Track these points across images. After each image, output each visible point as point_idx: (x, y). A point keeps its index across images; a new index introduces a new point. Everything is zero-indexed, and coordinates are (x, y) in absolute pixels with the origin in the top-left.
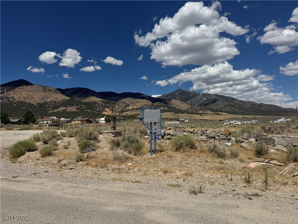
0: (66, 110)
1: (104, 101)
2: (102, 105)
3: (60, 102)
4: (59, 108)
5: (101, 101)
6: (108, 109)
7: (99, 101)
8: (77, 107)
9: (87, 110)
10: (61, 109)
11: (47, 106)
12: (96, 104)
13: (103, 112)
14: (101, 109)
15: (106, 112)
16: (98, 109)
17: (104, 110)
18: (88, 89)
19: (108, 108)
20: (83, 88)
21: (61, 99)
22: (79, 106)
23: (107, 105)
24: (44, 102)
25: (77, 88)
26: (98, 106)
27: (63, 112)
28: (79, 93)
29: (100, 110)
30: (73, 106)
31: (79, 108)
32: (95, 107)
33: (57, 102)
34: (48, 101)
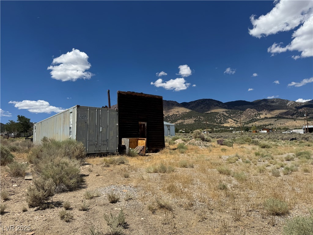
0: (183, 122)
1: (228, 111)
2: (225, 115)
3: (181, 115)
4: (177, 121)
5: (225, 111)
6: (231, 120)
7: (223, 112)
8: (195, 119)
9: (205, 122)
10: (179, 122)
11: (168, 120)
12: (217, 114)
13: (224, 124)
14: (223, 120)
15: (228, 124)
16: (219, 120)
17: (226, 121)
18: (211, 100)
19: (231, 118)
20: (206, 99)
21: (182, 112)
22: (198, 118)
23: (232, 115)
24: (166, 116)
25: (201, 100)
26: (218, 117)
27: (179, 124)
28: (202, 105)
29: (220, 121)
30: (191, 118)
31: (198, 120)
32: (215, 118)
33: (178, 115)
34: (171, 115)
